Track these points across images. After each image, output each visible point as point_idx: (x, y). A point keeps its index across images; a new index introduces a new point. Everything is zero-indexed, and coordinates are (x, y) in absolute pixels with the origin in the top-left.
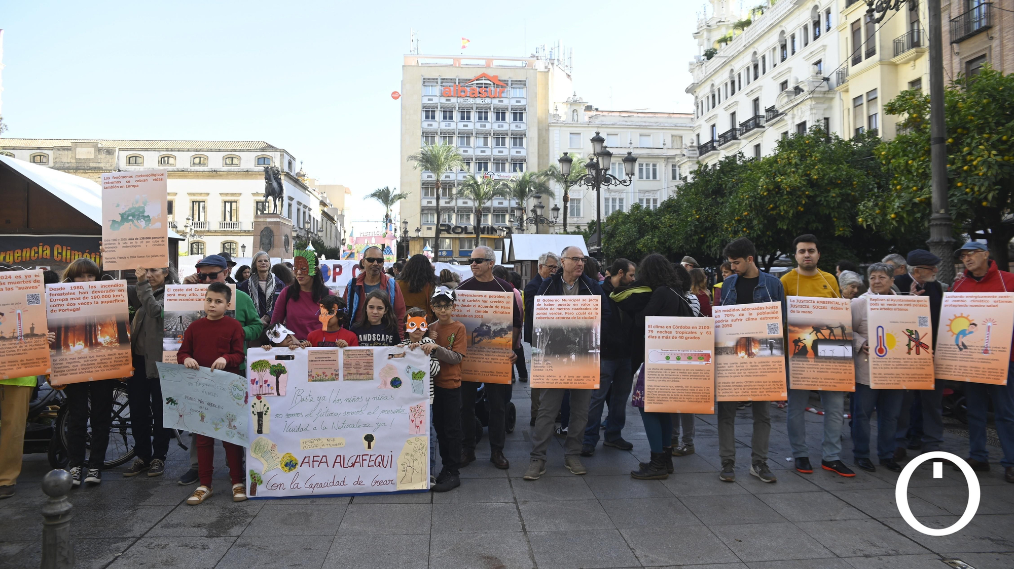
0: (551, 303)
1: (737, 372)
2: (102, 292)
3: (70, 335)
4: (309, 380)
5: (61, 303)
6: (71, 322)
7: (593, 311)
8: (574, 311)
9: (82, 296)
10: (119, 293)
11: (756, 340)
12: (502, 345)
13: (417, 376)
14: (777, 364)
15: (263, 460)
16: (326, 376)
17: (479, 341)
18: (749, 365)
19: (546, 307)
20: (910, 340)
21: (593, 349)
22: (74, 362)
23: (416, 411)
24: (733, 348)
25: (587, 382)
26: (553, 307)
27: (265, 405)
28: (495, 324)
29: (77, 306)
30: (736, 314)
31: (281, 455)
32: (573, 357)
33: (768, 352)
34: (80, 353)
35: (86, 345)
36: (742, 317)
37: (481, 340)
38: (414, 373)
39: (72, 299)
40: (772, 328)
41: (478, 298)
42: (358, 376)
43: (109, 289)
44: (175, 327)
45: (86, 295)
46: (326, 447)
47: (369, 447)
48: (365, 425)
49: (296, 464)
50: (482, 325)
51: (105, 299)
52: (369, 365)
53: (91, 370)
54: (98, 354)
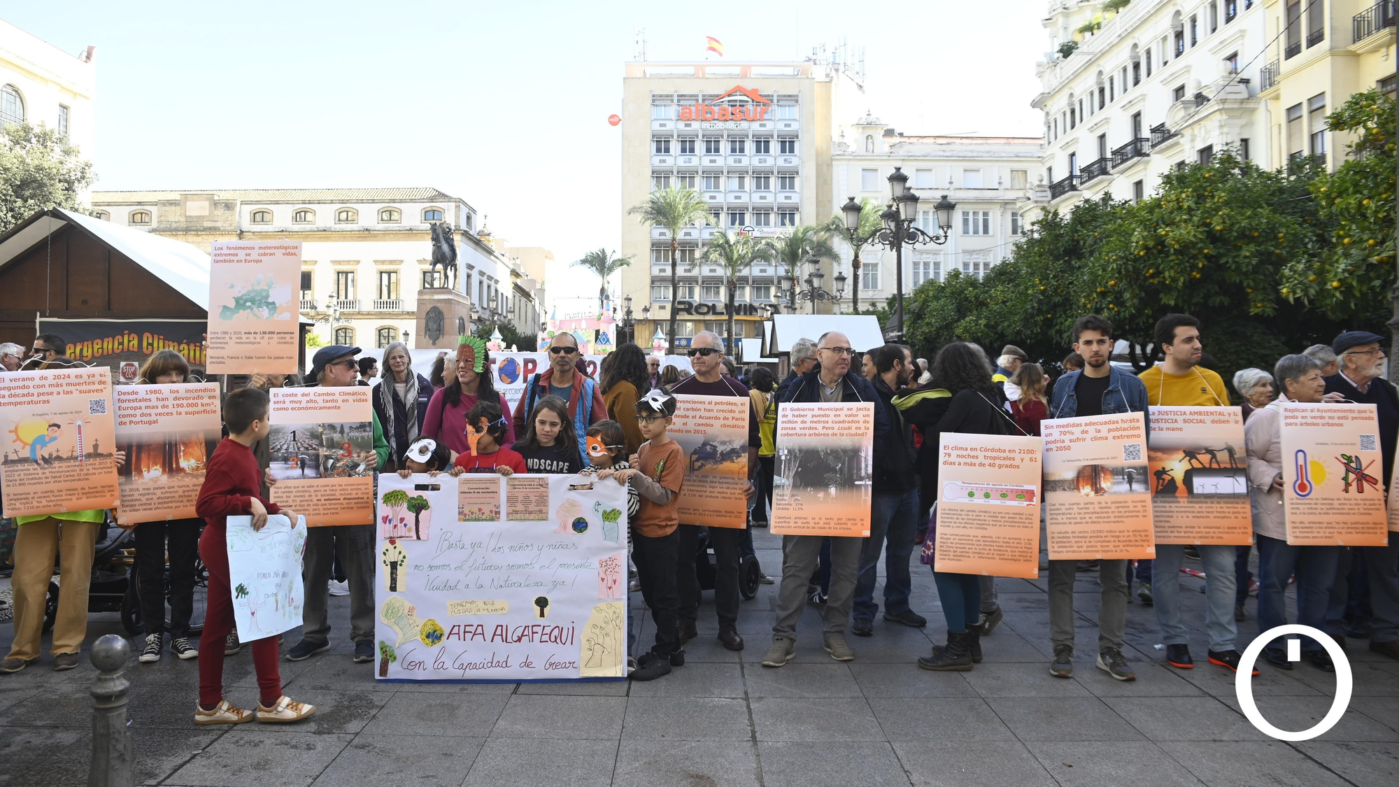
0: (802, 413)
1: (1078, 516)
2: (188, 398)
3: (144, 456)
4: (459, 520)
5: (132, 412)
7: (862, 425)
8: (835, 425)
9: (160, 404)
10: (210, 401)
11: (1107, 469)
12: (732, 472)
13: (610, 516)
14: (1139, 505)
15: (396, 628)
16: (483, 513)
17: (700, 467)
18: (1097, 506)
19: (795, 419)
20: (1348, 471)
21: (861, 479)
22: (148, 494)
23: (607, 565)
24: (1073, 481)
25: (852, 527)
26: (805, 419)
27: (400, 553)
28: (723, 443)
29: (153, 418)
30: (1077, 431)
31: (421, 622)
32: (833, 490)
33: (1125, 487)
34: (156, 482)
35: (164, 471)
36: (1085, 436)
37: (703, 465)
38: (605, 512)
39: (147, 407)
40: (1131, 452)
41: (699, 406)
42: (527, 515)
43: (196, 395)
44: (285, 447)
45: (166, 403)
46: (482, 612)
47: (542, 615)
48: (537, 584)
49: (441, 635)
50: (705, 444)
51: (190, 409)
52: (543, 501)
53: (170, 505)
54: (181, 484)
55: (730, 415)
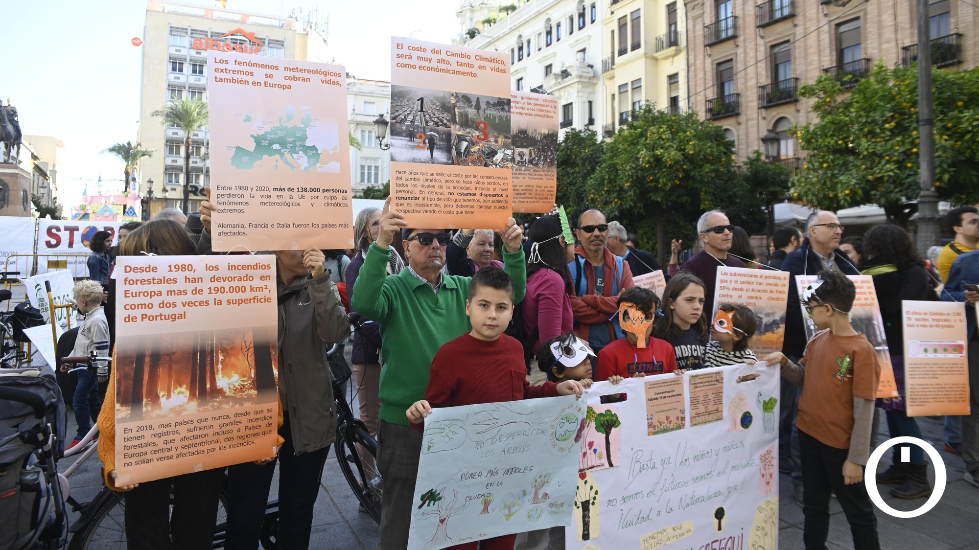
2: (232, 279)
3: (162, 371)
4: (649, 434)
5: (147, 300)
6: (165, 344)
9: (190, 287)
10: (262, 284)
12: (772, 342)
13: (768, 405)
16: (671, 422)
21: (879, 344)
22: (167, 433)
23: (766, 459)
27: (591, 488)
28: (768, 315)
29: (179, 310)
34: (179, 413)
35: (192, 395)
38: (765, 402)
39: (170, 292)
41: (752, 280)
42: (707, 417)
43: (242, 273)
45: (199, 285)
47: (719, 527)
48: (716, 495)
51: (235, 296)
52: (719, 398)
53: (200, 448)
54: (217, 414)
55: (774, 288)
